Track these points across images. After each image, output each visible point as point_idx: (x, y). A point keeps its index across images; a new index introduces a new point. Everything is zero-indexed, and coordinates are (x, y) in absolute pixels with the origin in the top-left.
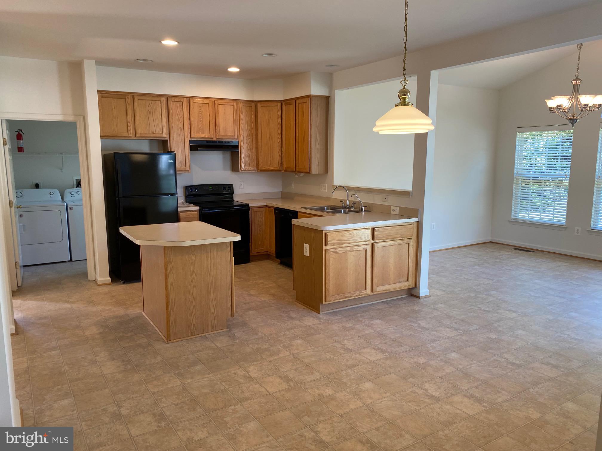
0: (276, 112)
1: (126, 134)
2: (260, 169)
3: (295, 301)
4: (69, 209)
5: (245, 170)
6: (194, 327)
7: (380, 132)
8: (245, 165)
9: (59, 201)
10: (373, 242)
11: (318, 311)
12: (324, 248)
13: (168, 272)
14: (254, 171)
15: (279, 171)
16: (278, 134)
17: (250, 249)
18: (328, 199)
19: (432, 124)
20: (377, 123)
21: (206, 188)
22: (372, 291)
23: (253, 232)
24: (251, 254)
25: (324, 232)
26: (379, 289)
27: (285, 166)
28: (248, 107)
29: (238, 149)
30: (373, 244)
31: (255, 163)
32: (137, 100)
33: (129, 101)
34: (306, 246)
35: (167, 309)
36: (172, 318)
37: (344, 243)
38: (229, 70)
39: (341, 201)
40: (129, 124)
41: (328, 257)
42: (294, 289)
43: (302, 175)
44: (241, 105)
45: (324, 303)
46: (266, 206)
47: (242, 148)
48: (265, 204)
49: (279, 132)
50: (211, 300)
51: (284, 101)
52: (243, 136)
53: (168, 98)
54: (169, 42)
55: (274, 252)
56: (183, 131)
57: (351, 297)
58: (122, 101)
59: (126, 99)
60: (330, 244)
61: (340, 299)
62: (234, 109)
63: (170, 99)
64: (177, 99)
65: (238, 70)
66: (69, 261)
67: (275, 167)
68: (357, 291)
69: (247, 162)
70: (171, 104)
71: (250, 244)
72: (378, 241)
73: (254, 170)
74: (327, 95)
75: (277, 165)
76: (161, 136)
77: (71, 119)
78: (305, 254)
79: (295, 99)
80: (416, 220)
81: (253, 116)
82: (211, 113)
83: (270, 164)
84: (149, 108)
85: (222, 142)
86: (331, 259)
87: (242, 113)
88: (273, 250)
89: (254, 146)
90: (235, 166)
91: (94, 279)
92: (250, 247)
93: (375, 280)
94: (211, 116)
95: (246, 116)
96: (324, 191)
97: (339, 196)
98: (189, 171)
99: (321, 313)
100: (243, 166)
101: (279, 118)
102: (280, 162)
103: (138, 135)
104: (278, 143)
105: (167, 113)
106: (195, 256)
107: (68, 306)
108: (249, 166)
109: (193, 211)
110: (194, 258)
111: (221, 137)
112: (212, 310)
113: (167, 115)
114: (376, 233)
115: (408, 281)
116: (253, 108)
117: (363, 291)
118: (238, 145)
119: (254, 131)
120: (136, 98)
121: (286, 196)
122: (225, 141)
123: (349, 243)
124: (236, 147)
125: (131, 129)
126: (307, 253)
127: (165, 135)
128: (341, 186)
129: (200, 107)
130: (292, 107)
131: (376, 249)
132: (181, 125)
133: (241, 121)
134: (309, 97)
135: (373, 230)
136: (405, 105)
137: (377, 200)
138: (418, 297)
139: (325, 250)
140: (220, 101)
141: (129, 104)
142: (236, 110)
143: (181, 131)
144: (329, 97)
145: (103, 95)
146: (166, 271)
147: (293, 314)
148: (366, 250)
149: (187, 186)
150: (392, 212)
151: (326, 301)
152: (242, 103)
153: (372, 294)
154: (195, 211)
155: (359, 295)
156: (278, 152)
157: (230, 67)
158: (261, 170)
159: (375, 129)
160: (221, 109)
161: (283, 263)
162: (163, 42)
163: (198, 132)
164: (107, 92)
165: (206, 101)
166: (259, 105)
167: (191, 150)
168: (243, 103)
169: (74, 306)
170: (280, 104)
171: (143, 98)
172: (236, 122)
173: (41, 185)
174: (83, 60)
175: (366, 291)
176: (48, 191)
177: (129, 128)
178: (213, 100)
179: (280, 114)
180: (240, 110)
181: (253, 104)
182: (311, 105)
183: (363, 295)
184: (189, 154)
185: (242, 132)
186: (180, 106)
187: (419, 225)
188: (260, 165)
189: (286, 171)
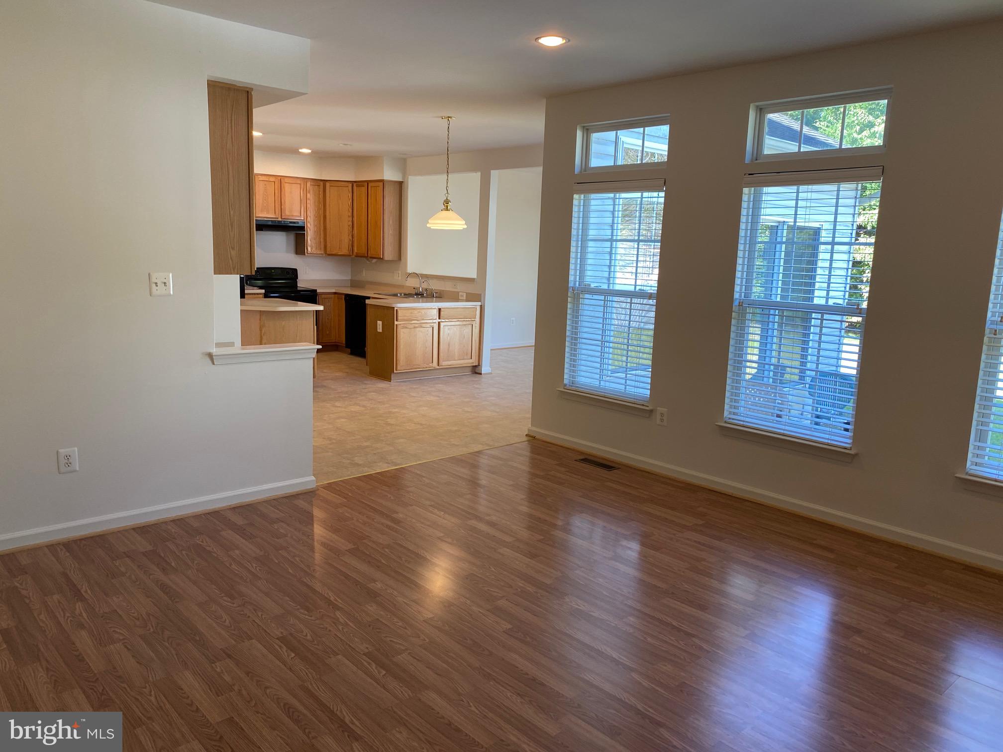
0: (346, 193)
2: (327, 253)
3: (368, 375)
5: (312, 254)
7: (432, 228)
8: (312, 249)
10: (439, 320)
12: (396, 323)
13: (263, 334)
15: (350, 256)
16: (349, 216)
18: (402, 287)
19: (465, 224)
20: (430, 222)
21: (269, 271)
22: (438, 366)
25: (395, 309)
26: (444, 363)
27: (356, 250)
28: (316, 186)
29: (305, 231)
30: (439, 323)
31: (323, 246)
34: (380, 323)
37: (414, 320)
38: (300, 150)
39: (414, 288)
41: (398, 332)
42: (367, 365)
43: (374, 260)
44: (309, 184)
45: (395, 371)
46: (335, 293)
47: (308, 230)
48: (334, 291)
49: (350, 214)
51: (355, 182)
52: (310, 217)
55: (344, 342)
57: (419, 368)
60: (400, 319)
62: (300, 188)
65: (310, 151)
67: (345, 251)
68: (424, 363)
69: (314, 245)
72: (444, 320)
73: (321, 254)
74: (401, 180)
75: (347, 249)
78: (378, 331)
79: (368, 182)
80: (479, 303)
81: (321, 196)
82: (276, 192)
83: (339, 248)
85: (287, 222)
86: (402, 333)
87: (309, 192)
88: (343, 339)
89: (322, 228)
90: (300, 248)
93: (441, 354)
94: (277, 194)
95: (314, 196)
96: (397, 278)
97: (412, 283)
99: (391, 381)
100: (309, 249)
101: (350, 200)
102: (350, 247)
104: (349, 226)
108: (316, 249)
109: (257, 294)
110: (284, 323)
111: (286, 217)
114: (442, 313)
115: (471, 358)
116: (322, 187)
117: (430, 364)
118: (305, 227)
119: (322, 212)
121: (354, 284)
122: (291, 222)
123: (418, 320)
124: (302, 228)
126: (380, 329)
128: (414, 273)
129: (265, 185)
130: (364, 189)
131: (442, 327)
133: (308, 202)
134: (382, 181)
135: (440, 310)
136: (447, 210)
137: (448, 287)
138: (481, 374)
139: (397, 325)
140: (287, 180)
142: (303, 190)
144: (403, 182)
146: (261, 333)
147: (366, 382)
148: (433, 328)
150: (460, 298)
151: (396, 370)
152: (309, 182)
153: (438, 367)
154: (261, 294)
155: (426, 368)
156: (349, 236)
157: (301, 148)
158: (329, 255)
159: (428, 225)
160: (287, 188)
161: (353, 353)
163: (262, 211)
165: (272, 179)
166: (328, 184)
170: (351, 185)
172: (303, 201)
175: (433, 365)
178: (279, 178)
179: (350, 195)
180: (308, 189)
181: (322, 183)
182: (384, 190)
183: (430, 367)
185: (308, 212)
187: (482, 308)
188: (328, 249)
189: (356, 256)
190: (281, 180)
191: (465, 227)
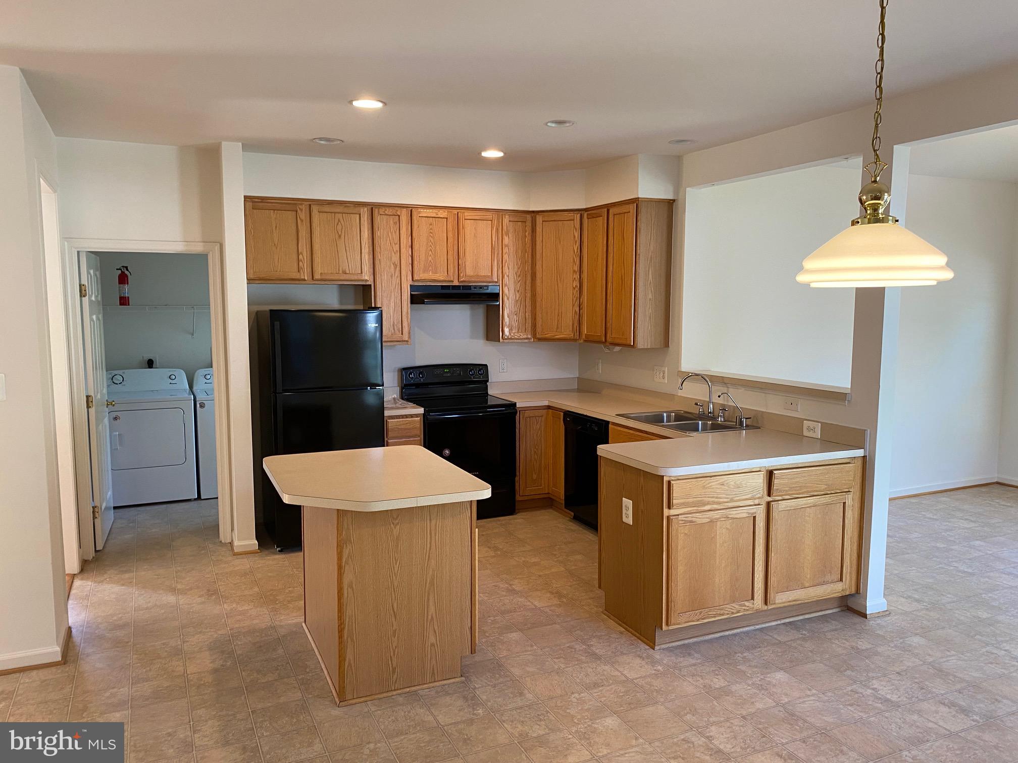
0: (571, 230)
1: (297, 276)
2: (538, 336)
3: (602, 612)
4: (198, 405)
5: (511, 339)
6: (394, 672)
7: (813, 285)
8: (511, 330)
9: (185, 390)
10: (769, 499)
11: (652, 644)
12: (666, 512)
13: (344, 560)
14: (526, 341)
15: (575, 340)
16: (574, 271)
17: (517, 487)
18: (671, 397)
19: (949, 265)
20: (808, 264)
21: (438, 371)
22: (766, 603)
23: (522, 456)
24: (518, 498)
25: (665, 479)
26: (781, 599)
27: (585, 330)
28: (520, 223)
29: (498, 300)
30: (768, 504)
31: (529, 325)
32: (317, 212)
33: (303, 215)
34: (627, 503)
35: (341, 637)
36: (349, 656)
37: (708, 503)
38: (484, 154)
39: (696, 404)
40: (301, 257)
41: (673, 533)
42: (600, 587)
43: (617, 349)
44: (506, 220)
45: (664, 627)
46: (549, 407)
47: (505, 299)
48: (546, 403)
49: (576, 268)
50: (430, 617)
51: (586, 210)
52: (508, 276)
53: (373, 208)
54: (367, 104)
55: (562, 496)
56: (398, 269)
57: (723, 615)
58: (290, 214)
59: (297, 211)
60: (677, 504)
61: (698, 620)
62: (492, 227)
63: (376, 211)
64: (389, 211)
65: (500, 154)
66: (195, 499)
67: (567, 333)
68: (734, 602)
69: (515, 324)
70: (378, 219)
71: (517, 479)
72: (780, 498)
73: (527, 339)
74: (671, 197)
75: (571, 329)
76: (359, 277)
77: (198, 248)
78: (625, 519)
79: (608, 207)
80: (860, 453)
81: (528, 240)
82: (450, 235)
83: (557, 328)
84: (339, 227)
85: (469, 287)
86: (681, 536)
87: (507, 234)
88: (560, 491)
89: (529, 295)
90: (492, 331)
91: (229, 541)
92: (517, 484)
93: (773, 580)
94: (450, 240)
95: (514, 239)
96: (662, 381)
97: (694, 392)
98: (407, 341)
99: (657, 648)
100: (506, 330)
101: (576, 242)
102: (576, 324)
103: (317, 276)
104: (574, 288)
105: (370, 235)
106: (398, 527)
107: (171, 599)
108: (518, 332)
109: (412, 416)
110: (396, 531)
111: (467, 279)
112: (432, 639)
113: (371, 241)
114: (776, 482)
115: (841, 580)
116: (529, 224)
117: (747, 604)
118: (499, 294)
119: (528, 267)
120: (315, 209)
121: (586, 387)
122: (475, 287)
123: (719, 503)
124: (495, 296)
125: (305, 265)
126: (628, 518)
127: (367, 277)
128: (697, 375)
129: (431, 224)
130: (601, 221)
131: (775, 514)
132: (395, 258)
133: (506, 250)
134: (636, 201)
135: (770, 474)
136: (878, 221)
137: (773, 406)
138: (864, 616)
139: (668, 517)
140: (468, 214)
141: (302, 221)
142: (497, 230)
143: (395, 268)
144: (674, 200)
145: (253, 204)
146: (340, 558)
147: (599, 648)
148: (754, 517)
149: (404, 369)
150: (806, 433)
151: (667, 624)
152: (507, 216)
153: (766, 608)
154: (417, 415)
155: (738, 612)
156: (573, 306)
157: (485, 149)
158: (540, 340)
159: (801, 278)
160: (469, 227)
161: (577, 519)
162: (355, 103)
163: (425, 270)
164: (263, 199)
165: (442, 213)
166: (539, 219)
167: (412, 302)
168: (509, 215)
169: (183, 600)
170: (578, 216)
171: (327, 208)
172: (497, 250)
173: (157, 362)
174: (221, 143)
175: (753, 604)
176: (167, 372)
177: (301, 264)
178: (456, 212)
179: (577, 234)
180: (505, 228)
181: (529, 217)
182: (639, 218)
183: (747, 610)
184: (409, 310)
185: (506, 270)
186: (395, 223)
187: (866, 466)
188: (539, 330)
189: (585, 341)
190: (457, 213)
191: (949, 275)
